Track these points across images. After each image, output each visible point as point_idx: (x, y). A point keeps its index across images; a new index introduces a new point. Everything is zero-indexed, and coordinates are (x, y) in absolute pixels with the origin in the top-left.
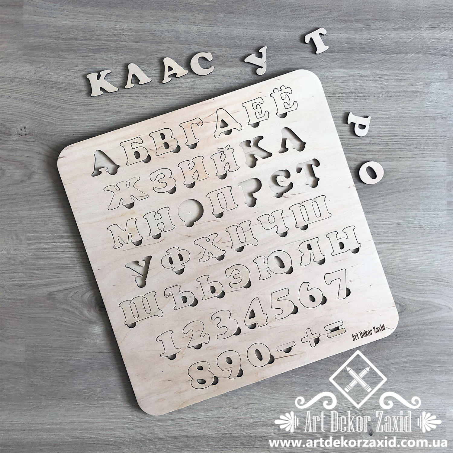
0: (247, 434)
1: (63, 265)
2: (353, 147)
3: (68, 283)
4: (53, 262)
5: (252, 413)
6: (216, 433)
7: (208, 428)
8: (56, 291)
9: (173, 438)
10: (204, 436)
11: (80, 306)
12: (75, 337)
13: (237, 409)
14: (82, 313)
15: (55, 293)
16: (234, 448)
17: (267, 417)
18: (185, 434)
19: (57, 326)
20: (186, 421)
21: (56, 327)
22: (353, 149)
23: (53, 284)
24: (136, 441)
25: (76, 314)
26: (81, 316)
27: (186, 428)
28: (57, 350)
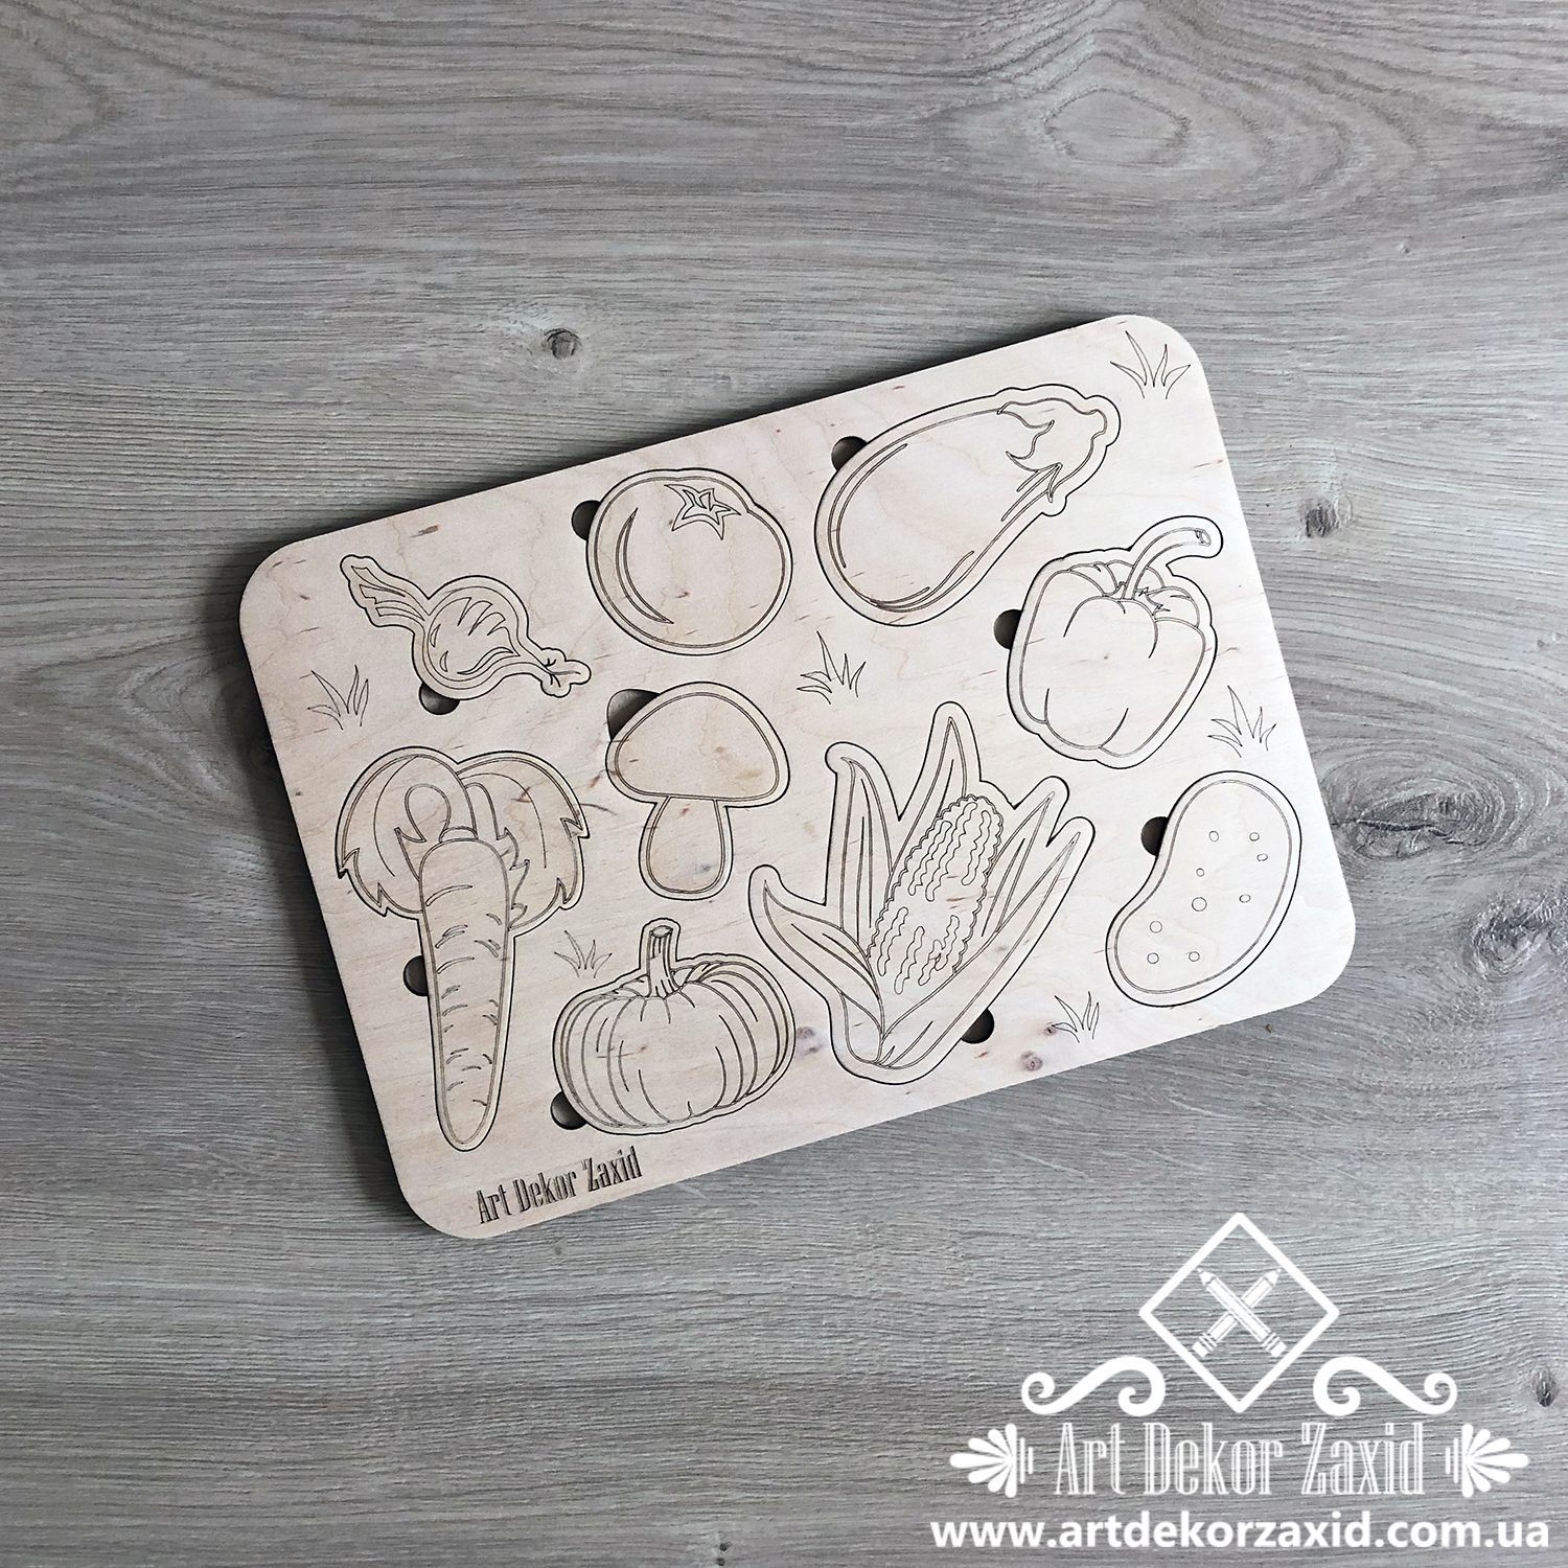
0: (957, 1378)
1: (97, 542)
2: (1504, 22)
3: (119, 627)
4: (45, 523)
5: (982, 1281)
6: (806, 1369)
7: (775, 1345)
8: (61, 664)
9: (604, 1389)
10: (752, 1383)
11: (175, 738)
12: (146, 887)
13: (913, 1258)
14: (184, 776)
15: (57, 673)
16: (895, 1442)
17: (1054, 1300)
18: (661, 1368)
19: (58, 833)
20: (667, 1305)
21: (54, 836)
22: (1501, 28)
23: (45, 629)
24: (427, 1398)
25: (154, 780)
26: (179, 787)
27: (670, 1339)
28: (59, 947)
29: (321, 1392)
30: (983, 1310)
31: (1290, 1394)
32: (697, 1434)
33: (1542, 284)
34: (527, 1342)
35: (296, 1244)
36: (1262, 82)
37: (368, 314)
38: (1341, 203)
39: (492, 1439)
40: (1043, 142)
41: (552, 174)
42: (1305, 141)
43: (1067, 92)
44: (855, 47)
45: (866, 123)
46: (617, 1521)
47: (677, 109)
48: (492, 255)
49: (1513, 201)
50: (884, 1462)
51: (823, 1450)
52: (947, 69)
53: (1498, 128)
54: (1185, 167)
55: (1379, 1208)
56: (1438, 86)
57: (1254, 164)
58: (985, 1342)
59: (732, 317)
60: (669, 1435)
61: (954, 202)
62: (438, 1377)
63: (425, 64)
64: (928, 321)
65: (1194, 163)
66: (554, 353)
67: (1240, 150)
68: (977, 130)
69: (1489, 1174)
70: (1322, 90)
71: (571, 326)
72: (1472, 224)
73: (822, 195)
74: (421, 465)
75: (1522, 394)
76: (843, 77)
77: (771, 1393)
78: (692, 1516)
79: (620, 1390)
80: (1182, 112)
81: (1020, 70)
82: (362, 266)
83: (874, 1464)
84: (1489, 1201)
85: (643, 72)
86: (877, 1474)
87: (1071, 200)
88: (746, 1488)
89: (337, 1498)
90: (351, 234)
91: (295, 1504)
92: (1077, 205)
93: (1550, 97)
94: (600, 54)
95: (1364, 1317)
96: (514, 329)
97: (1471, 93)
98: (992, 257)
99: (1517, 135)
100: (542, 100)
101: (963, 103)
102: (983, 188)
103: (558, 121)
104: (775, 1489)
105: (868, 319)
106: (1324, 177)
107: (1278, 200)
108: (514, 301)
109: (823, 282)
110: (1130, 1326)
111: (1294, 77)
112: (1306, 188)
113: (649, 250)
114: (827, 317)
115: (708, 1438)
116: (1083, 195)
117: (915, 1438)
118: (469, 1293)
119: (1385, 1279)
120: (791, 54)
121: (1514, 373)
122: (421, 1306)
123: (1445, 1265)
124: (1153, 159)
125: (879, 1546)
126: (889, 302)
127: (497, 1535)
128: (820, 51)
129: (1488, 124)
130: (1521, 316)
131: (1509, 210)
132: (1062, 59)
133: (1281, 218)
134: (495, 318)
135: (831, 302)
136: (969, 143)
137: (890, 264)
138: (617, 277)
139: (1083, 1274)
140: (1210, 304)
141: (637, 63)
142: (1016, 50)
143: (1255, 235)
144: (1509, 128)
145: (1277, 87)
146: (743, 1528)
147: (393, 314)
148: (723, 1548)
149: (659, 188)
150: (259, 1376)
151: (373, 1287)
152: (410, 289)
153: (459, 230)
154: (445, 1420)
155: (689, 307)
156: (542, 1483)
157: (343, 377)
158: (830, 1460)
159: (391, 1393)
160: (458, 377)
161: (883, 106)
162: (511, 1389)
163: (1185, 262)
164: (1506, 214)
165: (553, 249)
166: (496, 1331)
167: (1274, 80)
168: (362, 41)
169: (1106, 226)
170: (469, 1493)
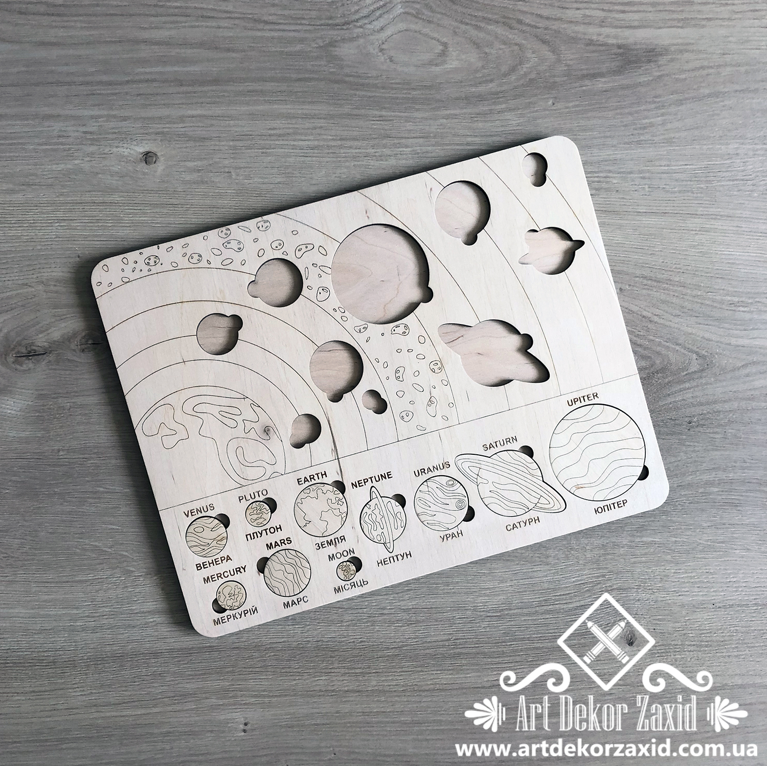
29: (51, 658)
30: (365, 610)
31: (511, 645)
32: (232, 672)
33: (618, 118)
34: (150, 631)
35: (37, 589)
36: (482, 25)
37: (56, 147)
38: (521, 82)
39: (135, 677)
40: (378, 56)
41: (142, 77)
42: (504, 53)
43: (388, 32)
44: (286, 12)
45: (292, 49)
46: (195, 714)
47: (202, 45)
48: (114, 116)
49: (603, 80)
50: (321, 683)
51: (292, 678)
52: (330, 22)
53: (594, 45)
54: (446, 66)
55: (551, 556)
56: (565, 26)
57: (480, 64)
58: (366, 625)
59: (231, 143)
60: (218, 673)
61: (336, 86)
62: (108, 648)
63: (79, 25)
64: (326, 144)
65: (451, 64)
66: (146, 163)
67: (473, 57)
68: (347, 51)
69: (602, 539)
70: (511, 28)
71: (154, 150)
72: (584, 91)
73: (273, 84)
74: (84, 218)
75: (610, 171)
76: (281, 27)
77: (267, 651)
78: (231, 711)
79: (194, 653)
80: (445, 40)
81: (366, 22)
82: (52, 124)
83: (314, 684)
84: (602, 552)
85: (185, 27)
86: (317, 688)
87: (392, 83)
88: (255, 696)
89: (61, 707)
90: (46, 109)
91: (41, 711)
92: (395, 86)
93: (619, 30)
94: (164, 19)
95: (545, 608)
96: (126, 152)
97: (581, 28)
98: (356, 112)
99: (604, 48)
100: (137, 42)
101: (339, 38)
102: (351, 79)
103: (145, 52)
104: (269, 696)
105: (295, 143)
106: (513, 69)
107: (491, 81)
108: (126, 138)
109: (275, 126)
110: (435, 615)
111: (497, 22)
112: (505, 75)
113: (190, 112)
114: (277, 142)
115: (236, 674)
116: (397, 81)
117: (336, 671)
118: (121, 610)
119: (554, 590)
120: (256, 16)
121: (606, 161)
122: (97, 617)
123: (582, 582)
124: (431, 63)
125: (318, 721)
126: (306, 135)
127: (138, 722)
128: (270, 15)
129: (590, 43)
130: (608, 134)
131: (601, 84)
132: (386, 16)
133: (493, 90)
134: (117, 147)
135: (280, 135)
136: (342, 57)
137: (306, 117)
138: (175, 126)
139: (412, 591)
140: (461, 132)
141: (181, 22)
142: (365, 12)
143: (481, 98)
144: (600, 45)
145: (490, 27)
146: (255, 715)
147: (68, 146)
148: (246, 724)
149: (193, 83)
150: (22, 652)
151: (76, 608)
152: (76, 134)
153: (99, 105)
154: (112, 669)
155: (210, 139)
156: (160, 697)
157: (46, 177)
158: (295, 682)
159: (86, 658)
160: (100, 175)
161: (302, 40)
162: (143, 654)
163: (448, 112)
164: (600, 86)
165: (144, 113)
166: (134, 627)
167: (488, 24)
168: (48, 14)
169: (409, 96)
170: (124, 703)
